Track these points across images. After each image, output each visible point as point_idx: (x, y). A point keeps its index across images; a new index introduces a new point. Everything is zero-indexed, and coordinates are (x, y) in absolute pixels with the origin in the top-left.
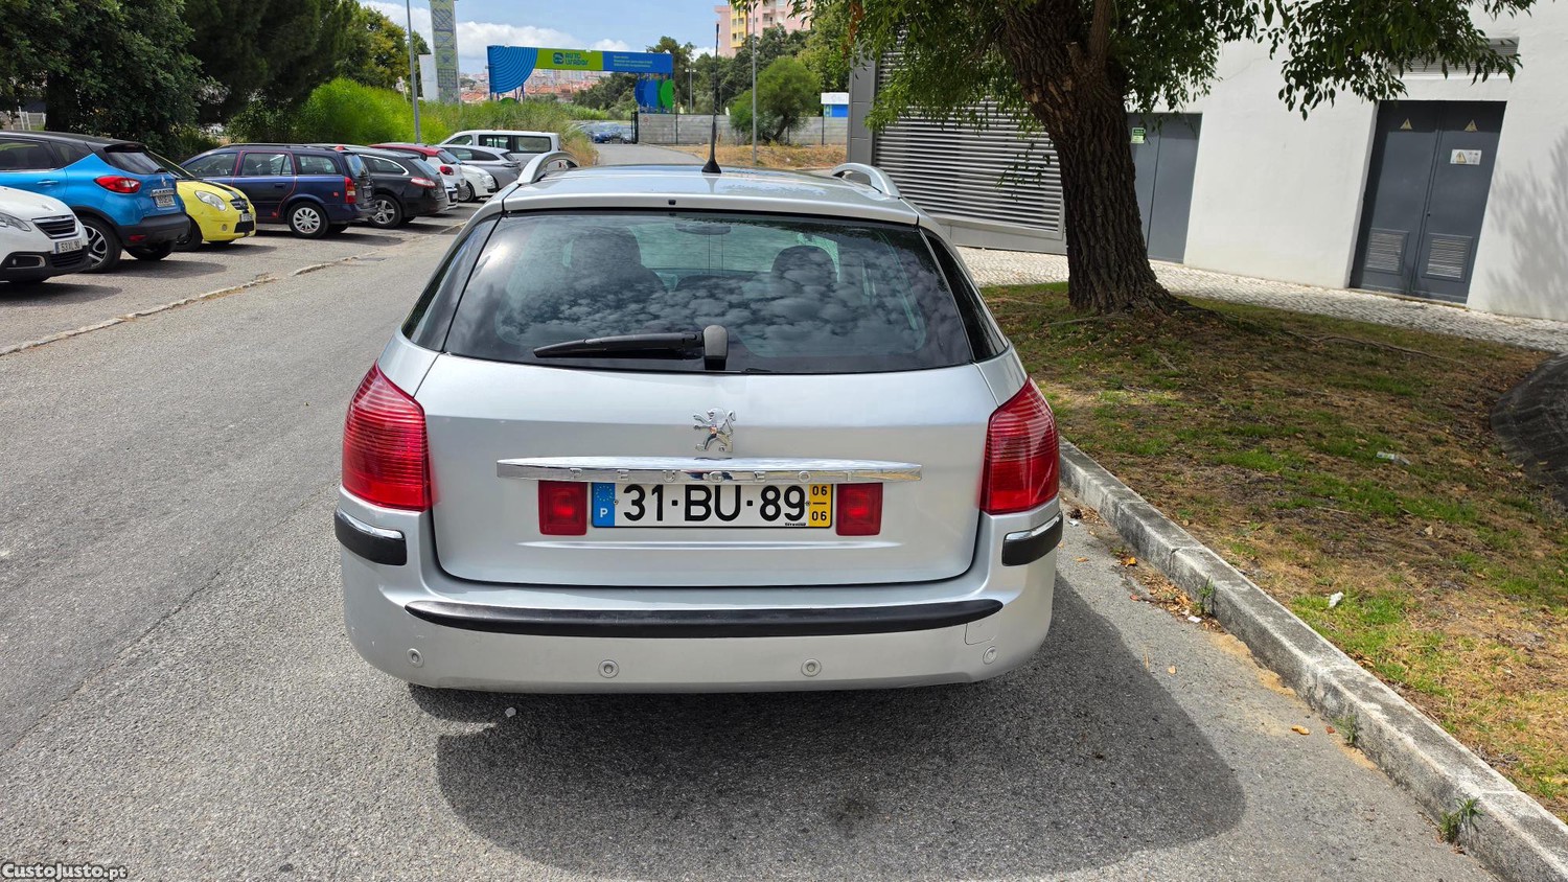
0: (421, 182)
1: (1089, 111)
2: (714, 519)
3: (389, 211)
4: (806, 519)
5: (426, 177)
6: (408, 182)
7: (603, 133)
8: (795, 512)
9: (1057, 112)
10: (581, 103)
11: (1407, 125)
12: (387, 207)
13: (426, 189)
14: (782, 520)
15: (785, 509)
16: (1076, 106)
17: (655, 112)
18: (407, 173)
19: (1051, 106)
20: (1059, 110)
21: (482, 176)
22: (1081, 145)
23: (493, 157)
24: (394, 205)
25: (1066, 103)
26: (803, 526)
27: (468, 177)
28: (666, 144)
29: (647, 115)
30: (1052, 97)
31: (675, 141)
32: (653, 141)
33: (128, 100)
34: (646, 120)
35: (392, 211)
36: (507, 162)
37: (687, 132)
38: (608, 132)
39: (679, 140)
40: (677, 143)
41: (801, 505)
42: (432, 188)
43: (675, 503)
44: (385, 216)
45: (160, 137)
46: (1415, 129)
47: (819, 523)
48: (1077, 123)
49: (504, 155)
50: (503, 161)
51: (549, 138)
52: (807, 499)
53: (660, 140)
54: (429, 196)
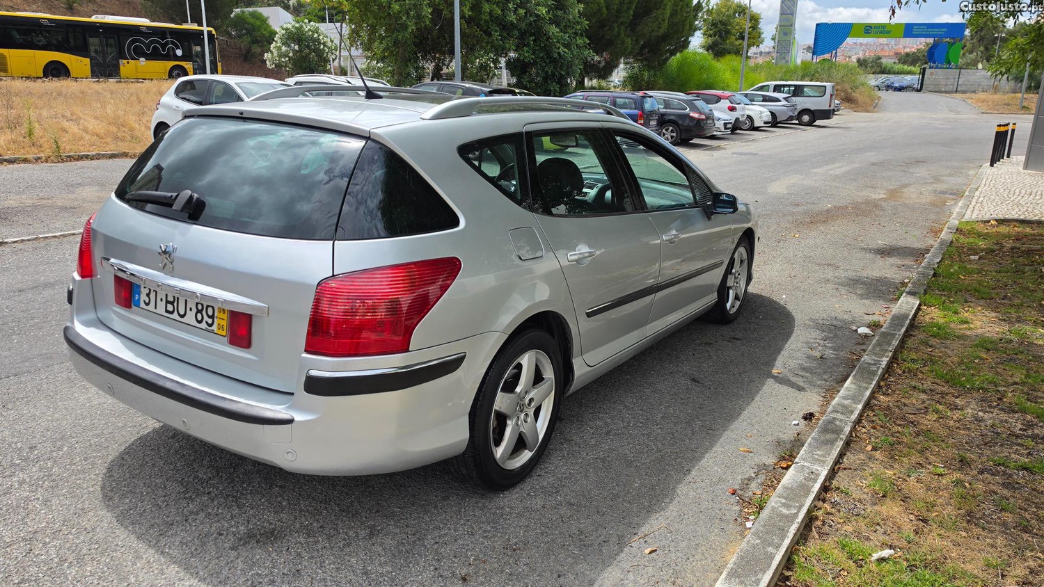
0: (696, 116)
2: (175, 316)
3: (673, 134)
4: (214, 327)
5: (700, 113)
6: (687, 116)
7: (901, 84)
8: (210, 321)
10: (904, 63)
12: (672, 131)
13: (699, 120)
14: (204, 325)
15: (206, 318)
17: (942, 68)
18: (688, 109)
21: (761, 112)
23: (778, 100)
24: (676, 130)
26: (212, 332)
27: (748, 113)
28: (946, 92)
29: (933, 70)
31: (955, 90)
32: (937, 90)
33: (544, 64)
34: (932, 74)
35: (674, 134)
36: (787, 103)
37: (967, 83)
38: (905, 84)
39: (958, 89)
40: (956, 92)
41: (212, 317)
42: (703, 120)
43: (161, 300)
44: (669, 137)
45: (559, 86)
47: (220, 332)
49: (785, 99)
50: (784, 103)
51: (825, 87)
52: (216, 315)
53: (943, 89)
54: (700, 125)
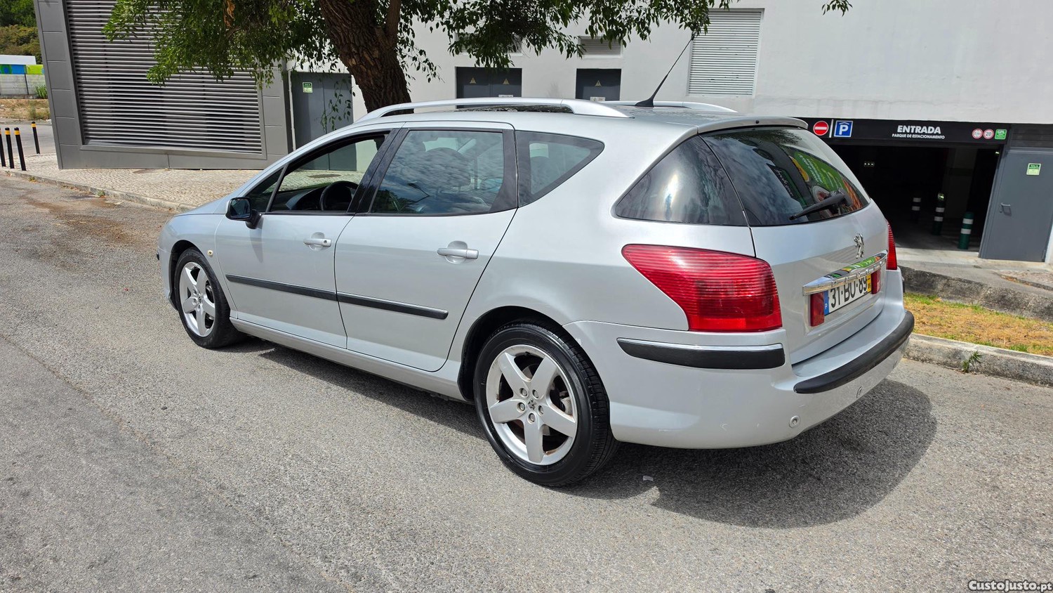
1: (389, 71)
9: (369, 71)
11: (473, 81)
16: (382, 67)
19: (365, 67)
20: (370, 69)
22: (385, 93)
25: (376, 65)
30: (367, 61)
46: (478, 83)
48: (382, 78)
